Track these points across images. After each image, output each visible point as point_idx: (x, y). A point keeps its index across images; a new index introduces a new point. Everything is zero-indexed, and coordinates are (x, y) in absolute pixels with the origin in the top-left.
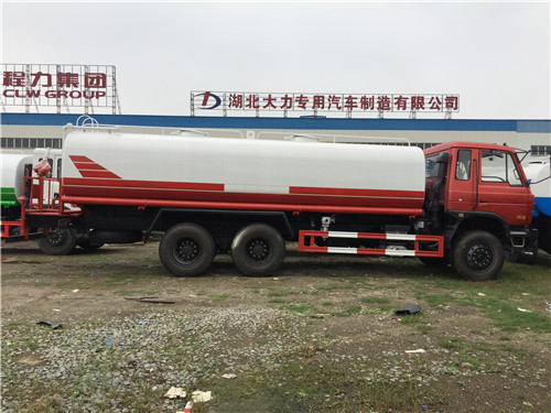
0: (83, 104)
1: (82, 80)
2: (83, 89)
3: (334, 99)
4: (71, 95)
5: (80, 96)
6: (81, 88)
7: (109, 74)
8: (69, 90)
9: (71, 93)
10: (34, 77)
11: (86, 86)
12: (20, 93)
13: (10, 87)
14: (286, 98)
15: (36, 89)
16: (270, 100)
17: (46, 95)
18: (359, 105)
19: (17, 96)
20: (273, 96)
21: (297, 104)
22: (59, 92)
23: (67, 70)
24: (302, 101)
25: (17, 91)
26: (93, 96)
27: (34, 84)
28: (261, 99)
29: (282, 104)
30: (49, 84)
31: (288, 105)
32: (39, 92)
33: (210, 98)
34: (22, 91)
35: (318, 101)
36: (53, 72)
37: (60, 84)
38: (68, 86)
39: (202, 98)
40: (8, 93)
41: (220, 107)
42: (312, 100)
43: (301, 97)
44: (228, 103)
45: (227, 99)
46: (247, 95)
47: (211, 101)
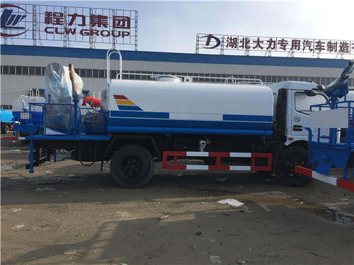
0: (111, 42)
1: (110, 22)
2: (112, 29)
3: (307, 43)
4: (102, 34)
5: (109, 35)
6: (110, 28)
7: (132, 17)
8: (100, 29)
9: (102, 32)
10: (71, 18)
11: (114, 27)
12: (59, 30)
13: (51, 25)
14: (271, 41)
15: (72, 27)
16: (258, 42)
17: (81, 33)
18: (326, 48)
19: (57, 32)
20: (261, 39)
21: (279, 46)
22: (92, 31)
23: (98, 13)
24: (283, 44)
25: (57, 29)
26: (119, 36)
27: (71, 24)
28: (251, 42)
29: (267, 46)
30: (84, 24)
31: (272, 46)
32: (75, 30)
33: (212, 40)
34: (61, 28)
35: (296, 44)
36: (87, 14)
37: (93, 24)
38: (99, 26)
39: (206, 39)
40: (48, 30)
41: (219, 47)
42: (290, 43)
43: (283, 40)
44: (226, 44)
45: (225, 41)
46: (241, 38)
47: (213, 42)
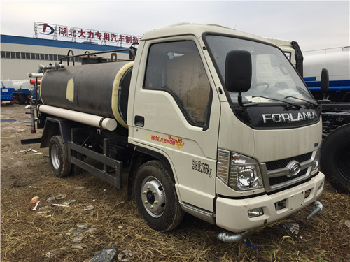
3: (114, 36)
14: (90, 33)
16: (82, 32)
18: (125, 40)
20: (83, 31)
21: (96, 36)
24: (98, 35)
28: (77, 32)
29: (88, 36)
31: (92, 37)
33: (47, 27)
35: (107, 36)
39: (42, 27)
41: (53, 34)
42: (103, 35)
43: (98, 33)
44: (58, 32)
45: (58, 29)
46: (69, 29)
47: (48, 30)
